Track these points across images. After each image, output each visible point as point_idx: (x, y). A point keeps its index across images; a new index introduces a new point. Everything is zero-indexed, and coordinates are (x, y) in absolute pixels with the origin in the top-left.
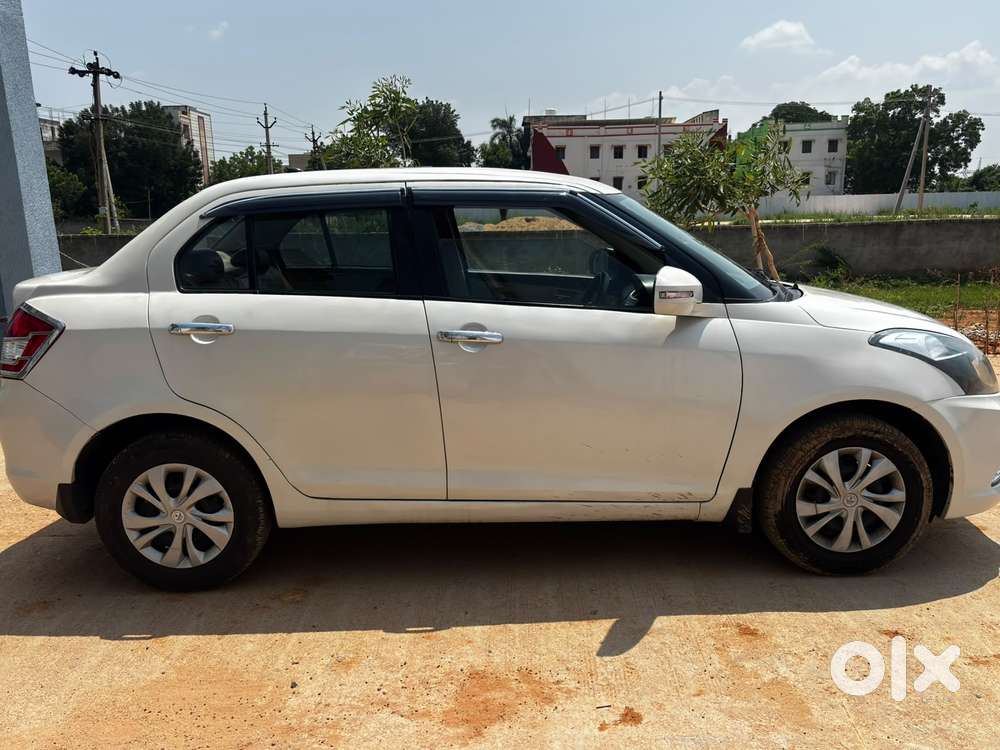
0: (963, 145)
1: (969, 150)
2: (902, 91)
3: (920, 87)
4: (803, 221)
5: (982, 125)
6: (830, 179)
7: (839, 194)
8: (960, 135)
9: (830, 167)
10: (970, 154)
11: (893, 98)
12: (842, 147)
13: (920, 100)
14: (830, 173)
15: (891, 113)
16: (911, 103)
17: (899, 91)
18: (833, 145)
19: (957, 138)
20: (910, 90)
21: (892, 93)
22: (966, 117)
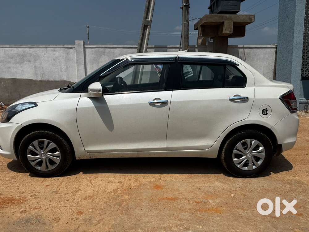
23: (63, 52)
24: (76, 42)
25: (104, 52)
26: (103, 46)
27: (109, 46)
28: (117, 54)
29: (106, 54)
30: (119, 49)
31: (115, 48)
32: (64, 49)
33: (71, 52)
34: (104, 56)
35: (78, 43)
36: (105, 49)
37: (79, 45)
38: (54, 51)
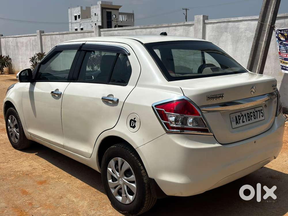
23: (183, 31)
24: (196, 17)
25: (226, 28)
26: (226, 19)
27: (233, 19)
28: (243, 30)
29: (228, 30)
30: (246, 23)
31: (241, 21)
32: (185, 27)
33: (191, 30)
34: (226, 33)
35: (198, 19)
36: (228, 25)
37: (198, 21)
38: (176, 30)
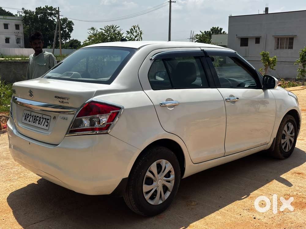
0: (67, 31)
1: (70, 33)
2: (42, 8)
3: (49, 7)
4: (18, 59)
5: (73, 23)
6: (18, 41)
7: (22, 48)
8: (66, 27)
9: (17, 36)
10: (70, 34)
11: (39, 10)
12: (21, 28)
13: (50, 12)
14: (18, 38)
15: (39, 16)
16: (46, 13)
17: (41, 7)
18: (17, 27)
19: (65, 28)
20: (45, 7)
21: (38, 8)
22: (67, 20)
